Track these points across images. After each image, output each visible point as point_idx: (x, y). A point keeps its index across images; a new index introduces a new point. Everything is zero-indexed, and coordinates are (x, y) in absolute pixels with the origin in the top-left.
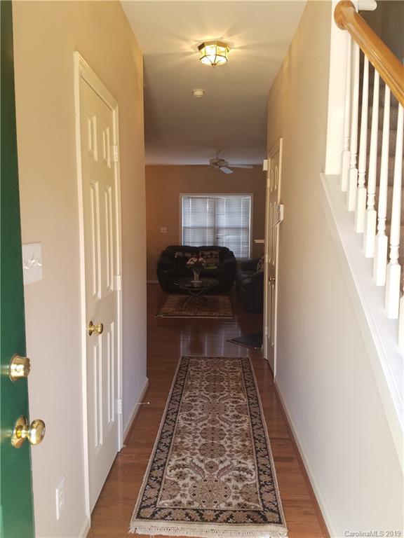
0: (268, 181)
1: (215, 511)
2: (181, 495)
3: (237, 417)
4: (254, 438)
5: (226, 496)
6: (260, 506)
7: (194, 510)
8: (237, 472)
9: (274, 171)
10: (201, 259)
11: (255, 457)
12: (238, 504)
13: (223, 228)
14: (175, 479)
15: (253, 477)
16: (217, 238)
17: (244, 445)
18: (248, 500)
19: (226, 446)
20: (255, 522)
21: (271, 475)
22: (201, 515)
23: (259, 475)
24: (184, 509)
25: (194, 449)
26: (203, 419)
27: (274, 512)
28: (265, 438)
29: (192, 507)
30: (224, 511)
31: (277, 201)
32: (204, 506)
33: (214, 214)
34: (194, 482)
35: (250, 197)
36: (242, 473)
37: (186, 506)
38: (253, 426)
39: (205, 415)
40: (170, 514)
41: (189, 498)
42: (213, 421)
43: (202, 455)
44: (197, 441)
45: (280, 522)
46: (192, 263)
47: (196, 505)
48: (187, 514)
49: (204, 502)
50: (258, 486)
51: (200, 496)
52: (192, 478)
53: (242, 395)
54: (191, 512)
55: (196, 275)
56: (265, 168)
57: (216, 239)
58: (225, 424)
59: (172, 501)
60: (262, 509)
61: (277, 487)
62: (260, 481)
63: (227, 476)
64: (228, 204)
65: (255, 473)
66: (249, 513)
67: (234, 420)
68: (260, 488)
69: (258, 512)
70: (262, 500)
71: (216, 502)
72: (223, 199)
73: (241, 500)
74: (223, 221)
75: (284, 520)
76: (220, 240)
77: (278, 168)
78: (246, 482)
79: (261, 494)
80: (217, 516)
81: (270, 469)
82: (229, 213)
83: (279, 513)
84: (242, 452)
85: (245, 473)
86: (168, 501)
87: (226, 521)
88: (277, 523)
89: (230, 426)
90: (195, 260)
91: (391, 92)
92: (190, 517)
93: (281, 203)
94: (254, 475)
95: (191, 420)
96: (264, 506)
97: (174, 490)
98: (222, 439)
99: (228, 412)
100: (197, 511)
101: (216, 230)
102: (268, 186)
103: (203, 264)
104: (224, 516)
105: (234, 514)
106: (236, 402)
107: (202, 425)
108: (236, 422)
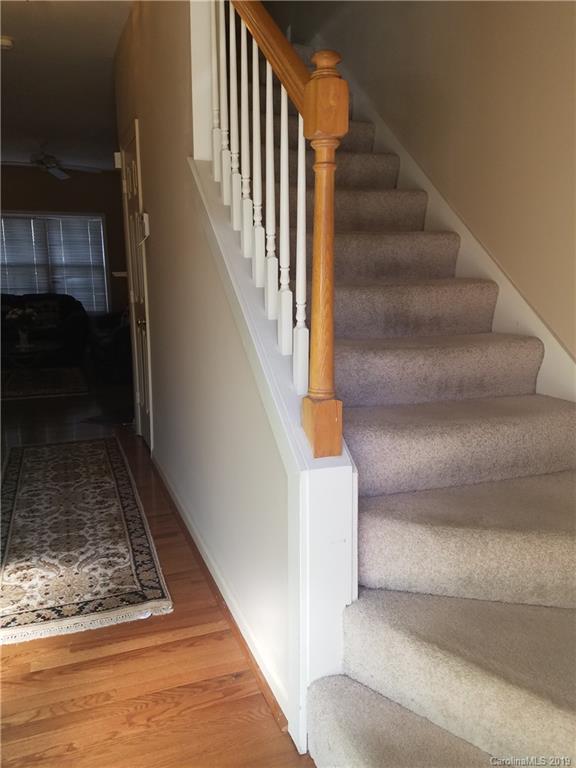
0: (124, 183)
1: (78, 604)
2: (28, 598)
3: (101, 502)
4: (127, 520)
5: (91, 586)
6: (137, 587)
7: (48, 609)
8: (105, 560)
9: (131, 169)
10: (28, 311)
11: (128, 540)
12: (109, 591)
13: (61, 266)
14: (18, 583)
15: (127, 560)
16: (54, 282)
17: (114, 530)
18: (122, 584)
19: (87, 535)
20: (131, 603)
21: (150, 554)
22: (58, 612)
23: (134, 556)
24: (33, 611)
25: (42, 546)
26: (53, 513)
27: (156, 588)
28: (141, 518)
29: (45, 606)
30: (91, 601)
31: (138, 211)
32: (62, 602)
33: (45, 244)
34: (44, 580)
35: (100, 220)
36: (111, 559)
37: (36, 608)
38: (124, 508)
39: (53, 508)
40: (14, 620)
41: (40, 599)
42: (67, 513)
43: (54, 551)
44: (44, 537)
45: (163, 597)
46: (14, 316)
47: (51, 604)
48: (39, 616)
49: (61, 598)
50: (134, 568)
51: (56, 593)
52: (43, 577)
53: (107, 478)
54: (43, 613)
55: (23, 336)
56: (118, 165)
57: (52, 283)
58: (85, 513)
59: (15, 606)
60: (140, 589)
61: (158, 564)
62: (135, 562)
63: (91, 566)
64: (67, 229)
65: (128, 556)
66: (124, 596)
67: (97, 506)
68: (136, 570)
69: (136, 593)
70: (140, 581)
71: (78, 595)
72: (59, 220)
73: (112, 586)
74: (62, 256)
75: (167, 593)
76: (59, 286)
77: (136, 163)
78: (116, 568)
79: (138, 575)
80: (81, 609)
81: (148, 548)
82: (69, 243)
83: (161, 589)
84: (111, 538)
85: (116, 558)
86: (10, 607)
87: (94, 611)
88: (159, 598)
89: (92, 513)
90: (20, 312)
91: (273, 72)
92: (44, 617)
93: (145, 211)
94: (128, 557)
95: (34, 517)
96: (142, 586)
97: (17, 594)
98: (82, 529)
99: (89, 500)
100: (53, 609)
101: (49, 268)
102: (125, 190)
103: (33, 318)
104: (91, 606)
105: (103, 602)
106: (99, 487)
107: (52, 520)
108: (100, 508)
